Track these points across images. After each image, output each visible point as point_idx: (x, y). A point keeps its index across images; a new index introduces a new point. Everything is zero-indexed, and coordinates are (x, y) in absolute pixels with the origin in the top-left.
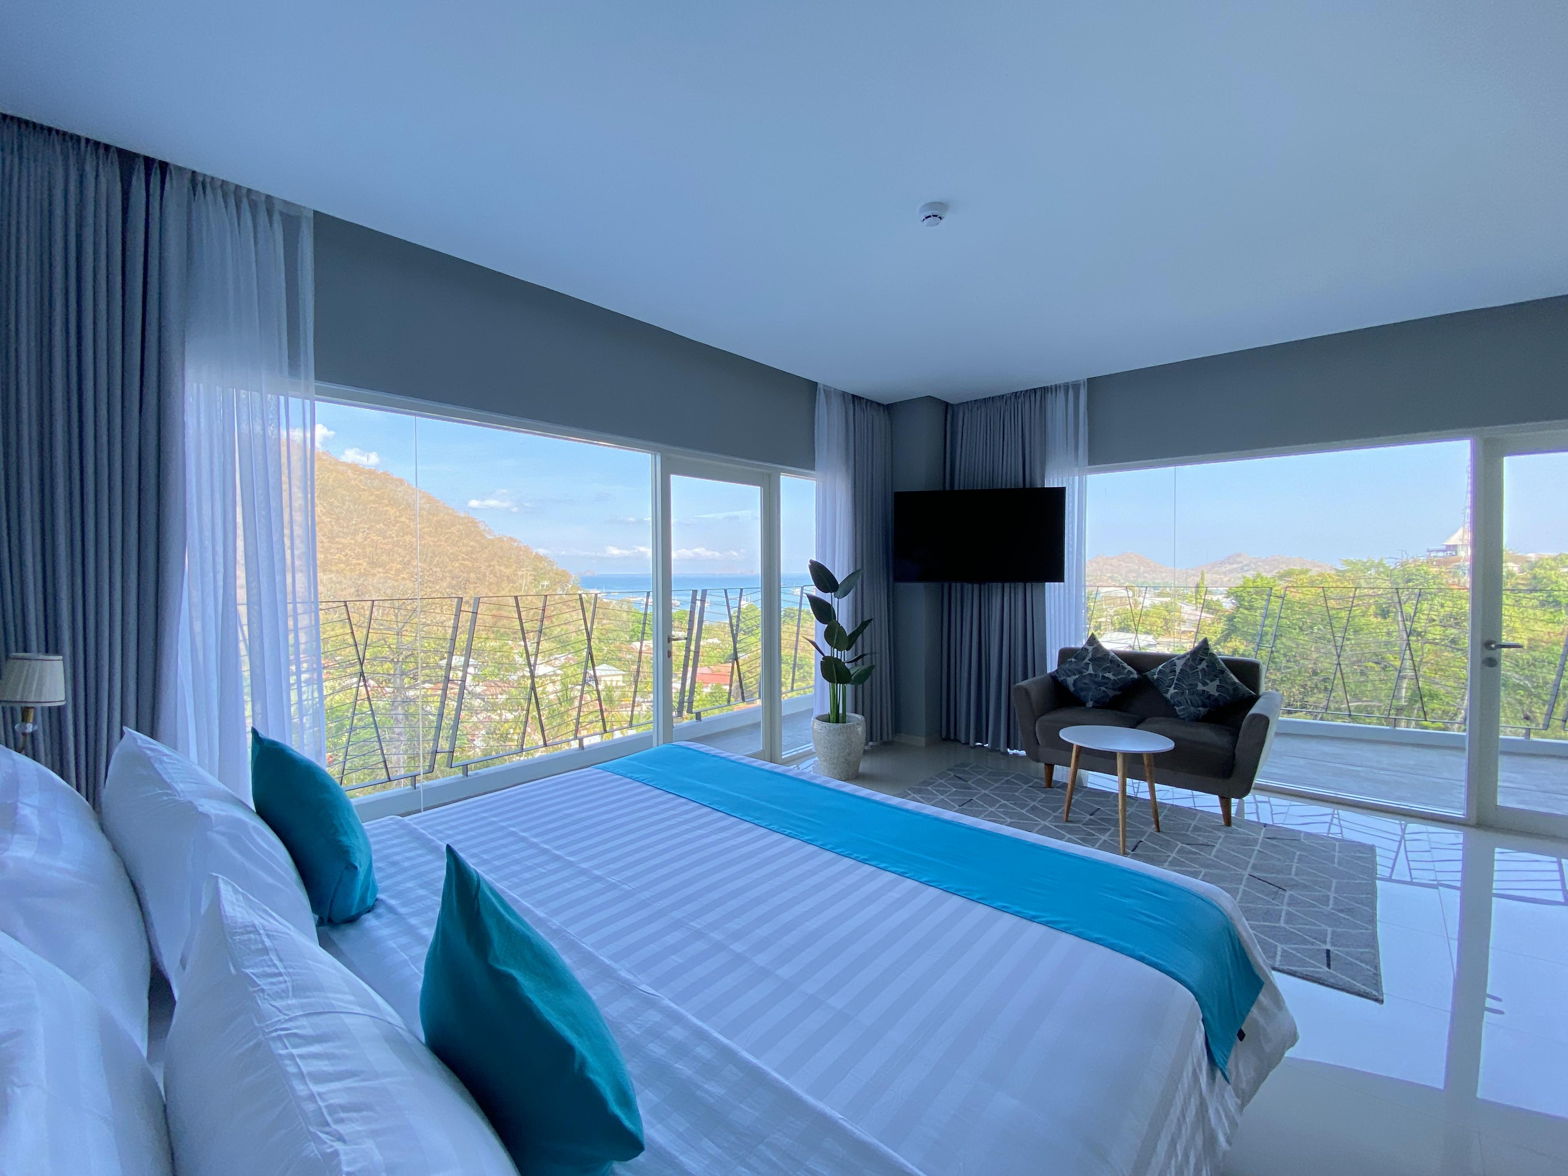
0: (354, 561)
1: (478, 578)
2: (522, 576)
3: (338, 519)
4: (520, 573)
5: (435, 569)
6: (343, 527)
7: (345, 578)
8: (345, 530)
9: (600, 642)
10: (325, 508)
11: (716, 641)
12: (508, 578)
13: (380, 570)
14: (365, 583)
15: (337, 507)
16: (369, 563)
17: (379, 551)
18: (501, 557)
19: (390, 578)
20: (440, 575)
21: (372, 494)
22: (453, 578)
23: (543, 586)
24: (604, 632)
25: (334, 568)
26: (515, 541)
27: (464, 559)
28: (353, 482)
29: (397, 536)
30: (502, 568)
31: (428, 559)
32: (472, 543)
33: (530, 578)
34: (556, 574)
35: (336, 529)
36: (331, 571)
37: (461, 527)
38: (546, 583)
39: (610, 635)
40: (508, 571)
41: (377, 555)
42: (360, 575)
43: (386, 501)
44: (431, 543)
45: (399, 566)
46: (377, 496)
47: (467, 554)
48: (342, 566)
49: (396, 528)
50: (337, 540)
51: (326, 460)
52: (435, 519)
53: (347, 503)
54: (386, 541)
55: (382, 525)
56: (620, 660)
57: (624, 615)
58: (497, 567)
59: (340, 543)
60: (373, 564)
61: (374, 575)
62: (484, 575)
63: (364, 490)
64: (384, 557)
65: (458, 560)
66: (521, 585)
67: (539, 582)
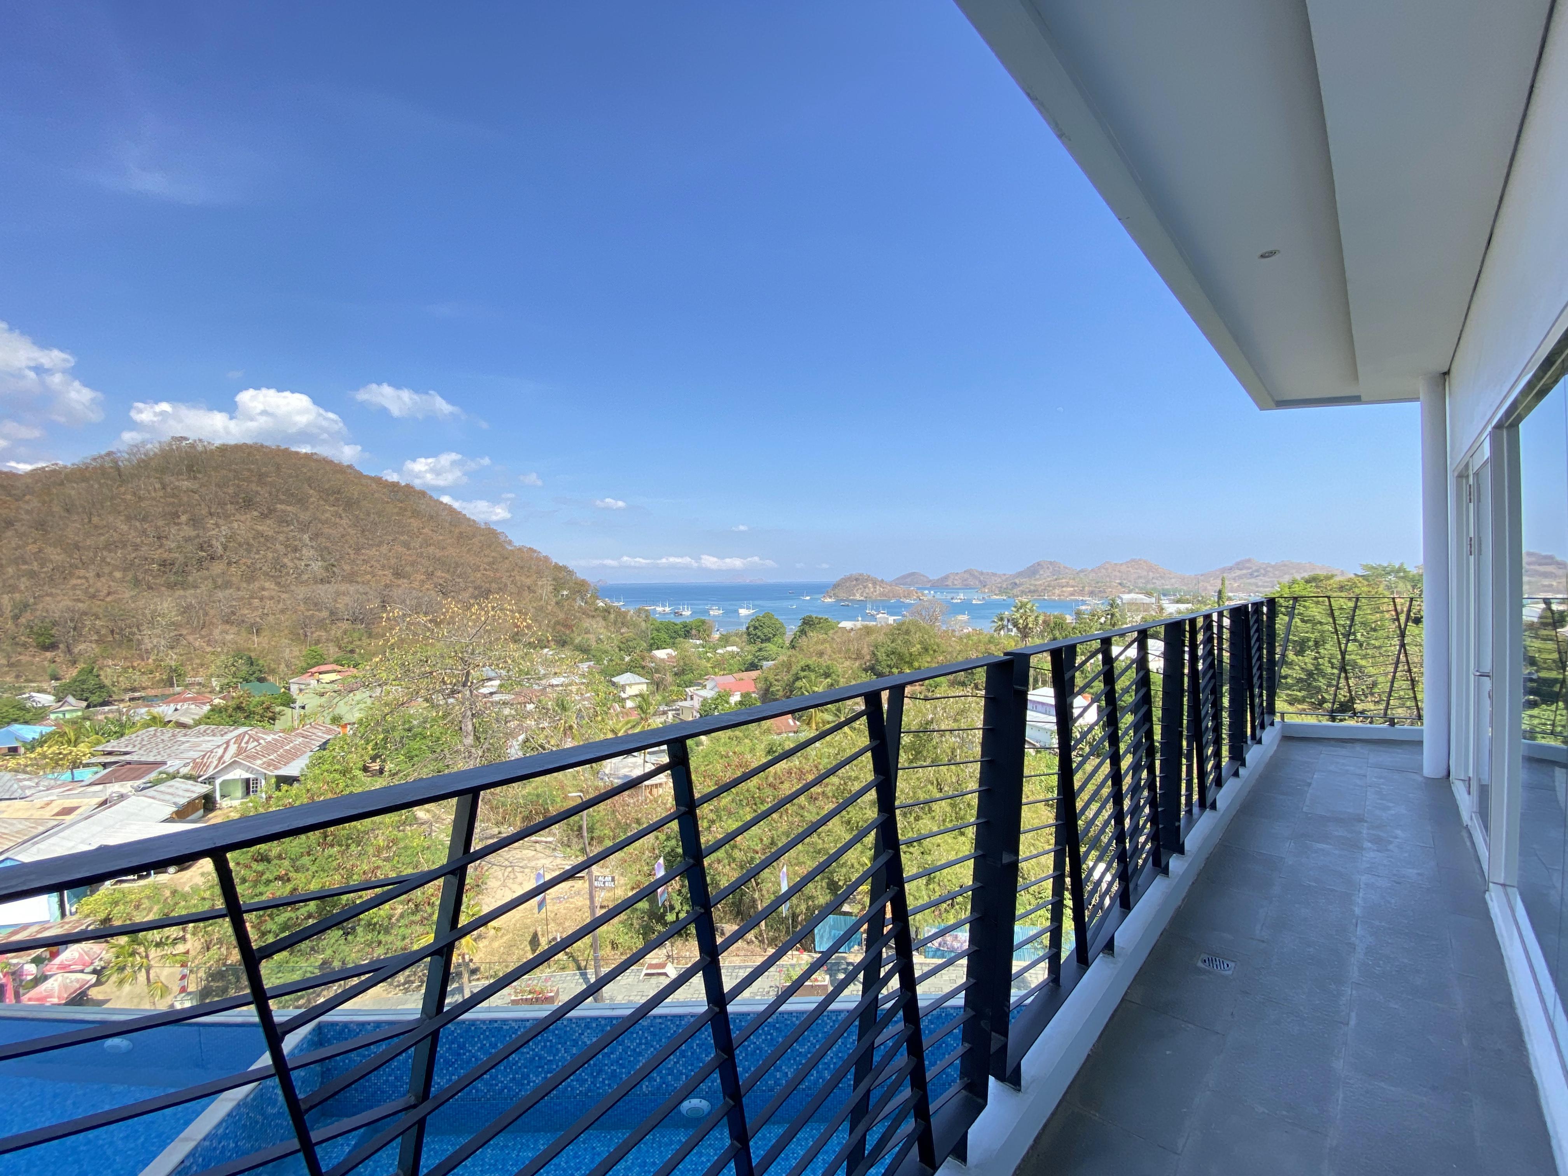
0: (380, 573)
1: (500, 589)
2: (542, 586)
3: (363, 531)
4: (540, 583)
5: (457, 580)
6: (368, 539)
7: (371, 588)
8: (370, 542)
9: (620, 650)
10: (350, 520)
11: (735, 649)
12: (529, 588)
13: (405, 581)
14: (391, 593)
15: (362, 520)
16: (393, 574)
17: (403, 562)
18: (522, 568)
19: (414, 589)
20: (462, 585)
21: (396, 507)
22: (475, 588)
23: (563, 595)
24: (624, 640)
25: (359, 580)
26: (535, 551)
27: (485, 570)
28: (376, 495)
29: (421, 547)
30: (523, 579)
31: (451, 570)
32: (493, 554)
33: (550, 588)
34: (575, 583)
35: (362, 540)
36: (357, 582)
37: (483, 538)
38: (565, 593)
39: (630, 644)
40: (528, 582)
41: (401, 566)
42: (386, 586)
43: (409, 514)
44: (454, 554)
45: (423, 577)
46: (401, 508)
47: (489, 564)
48: (369, 577)
49: (420, 539)
50: (363, 551)
51: (350, 474)
52: (457, 531)
53: (372, 516)
54: (410, 552)
55: (406, 537)
56: (640, 668)
57: (643, 624)
58: (518, 578)
59: (366, 555)
60: (398, 574)
61: (399, 586)
62: (506, 585)
63: (388, 502)
64: (408, 569)
65: (479, 571)
66: (541, 595)
67: (558, 591)
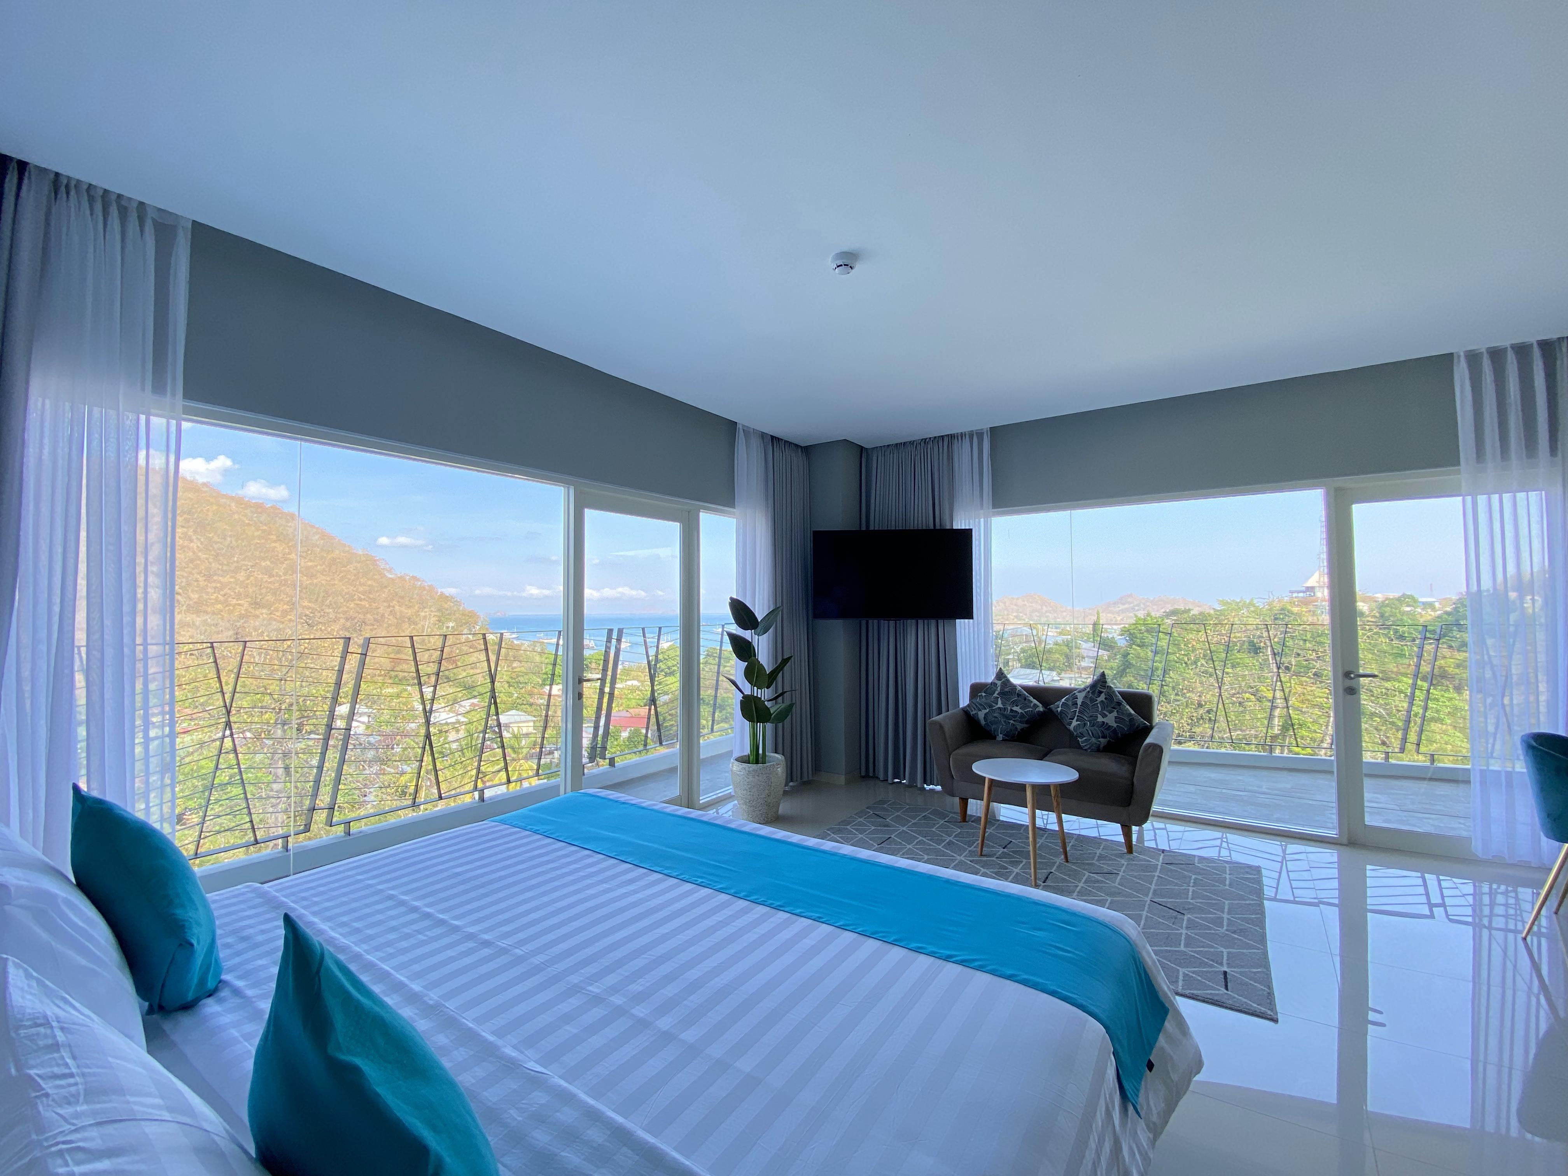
0: (234, 602)
1: (376, 620)
2: (425, 617)
3: (217, 555)
4: (422, 614)
5: (327, 611)
6: (222, 564)
7: (222, 619)
8: (225, 568)
9: (509, 686)
10: (202, 543)
11: (635, 683)
12: (409, 619)
13: (264, 611)
14: (246, 625)
15: (216, 543)
16: (251, 604)
17: (264, 591)
18: (402, 598)
19: (275, 620)
20: (332, 616)
21: (258, 529)
22: (347, 619)
23: (448, 627)
24: (514, 675)
25: (209, 609)
26: (418, 580)
27: (360, 600)
28: (236, 516)
29: (285, 574)
30: (403, 609)
31: (320, 599)
32: (369, 582)
33: (433, 620)
34: (463, 615)
35: (215, 565)
36: (206, 612)
37: (358, 565)
38: (451, 624)
39: (521, 679)
40: (410, 612)
41: (261, 594)
42: (241, 617)
43: (274, 537)
44: (323, 582)
45: (285, 607)
46: (264, 531)
47: (364, 593)
48: (219, 606)
49: (284, 566)
50: (215, 578)
51: (205, 492)
52: (329, 557)
53: (229, 539)
54: (272, 579)
55: (268, 563)
56: (531, 705)
57: (538, 658)
58: (397, 608)
59: (219, 582)
60: (256, 604)
61: (258, 617)
62: (383, 616)
63: (249, 525)
64: (269, 597)
65: (353, 600)
66: (423, 627)
67: (443, 623)
